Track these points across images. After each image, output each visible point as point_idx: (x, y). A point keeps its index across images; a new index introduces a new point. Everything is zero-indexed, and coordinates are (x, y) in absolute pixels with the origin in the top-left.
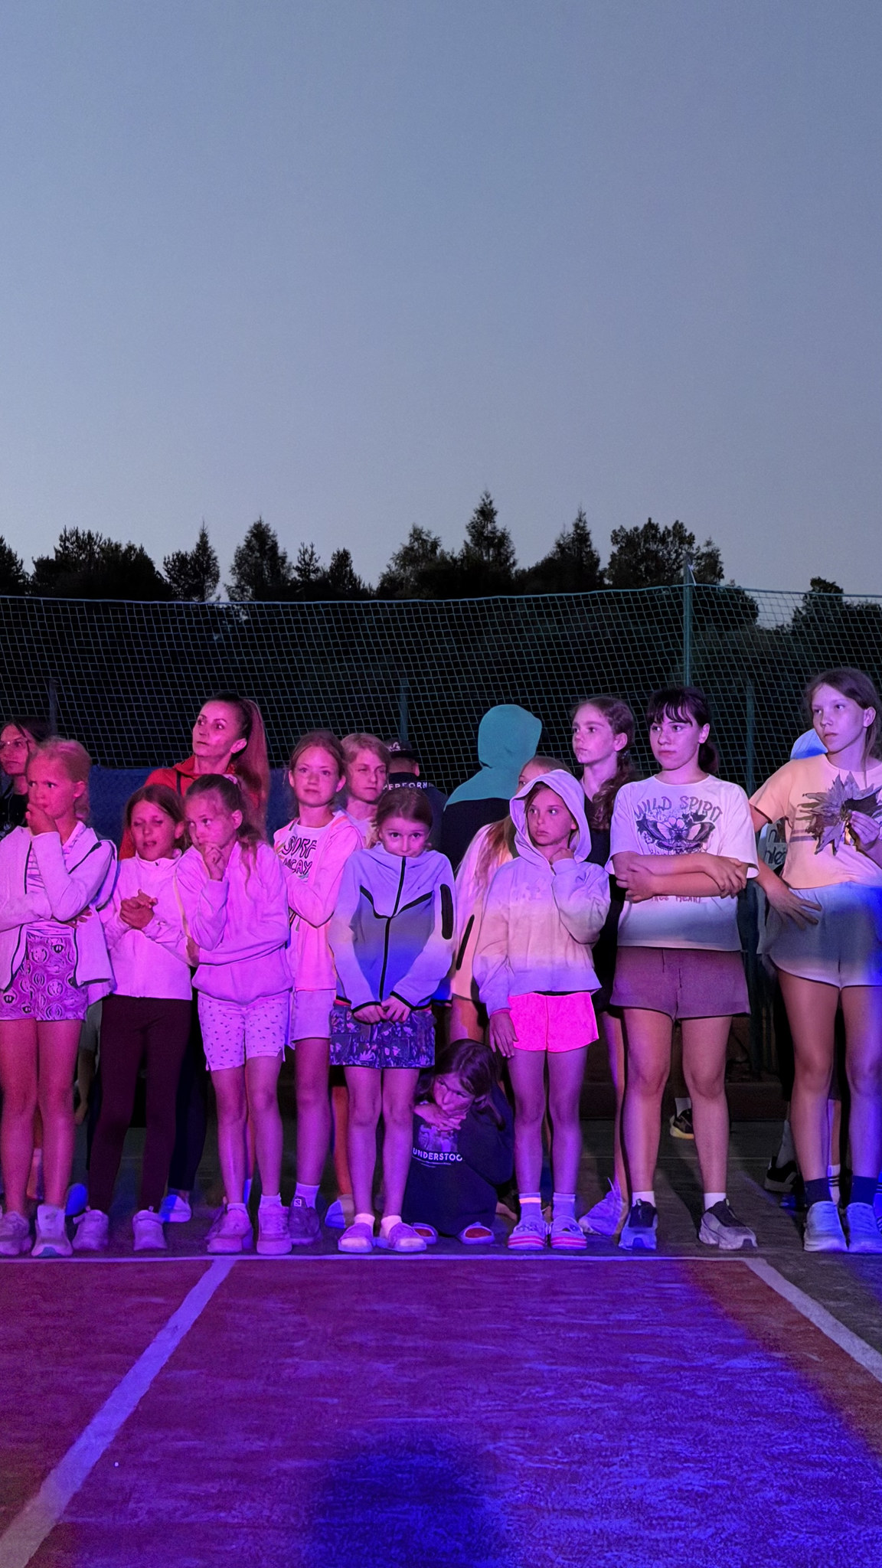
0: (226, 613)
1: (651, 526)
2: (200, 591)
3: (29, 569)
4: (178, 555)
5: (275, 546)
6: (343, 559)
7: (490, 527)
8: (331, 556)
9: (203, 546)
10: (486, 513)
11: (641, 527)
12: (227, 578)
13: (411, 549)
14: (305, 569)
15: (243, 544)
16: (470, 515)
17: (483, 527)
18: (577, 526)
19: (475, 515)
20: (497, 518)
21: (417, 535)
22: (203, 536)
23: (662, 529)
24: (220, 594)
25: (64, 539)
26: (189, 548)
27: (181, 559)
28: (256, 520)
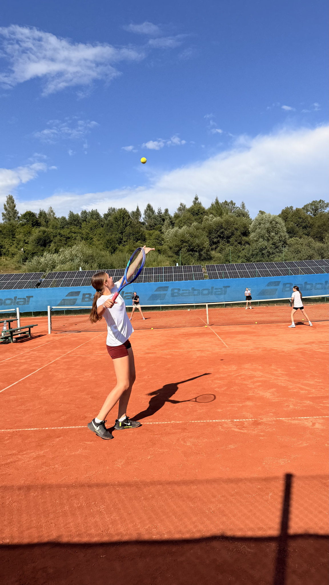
0: (143, 224)
1: (226, 202)
2: (137, 218)
3: (103, 216)
4: (132, 212)
5: (152, 208)
6: (167, 211)
7: (197, 201)
8: (164, 210)
9: (138, 209)
10: (196, 199)
11: (224, 202)
12: (143, 216)
13: (180, 207)
14: (159, 213)
15: (146, 209)
16: (193, 199)
17: (196, 202)
18: (216, 200)
19: (194, 199)
20: (198, 199)
21: (181, 204)
22: (138, 207)
23: (228, 202)
24: (142, 220)
25: (109, 210)
26: (135, 210)
27: (133, 212)
28: (148, 203)
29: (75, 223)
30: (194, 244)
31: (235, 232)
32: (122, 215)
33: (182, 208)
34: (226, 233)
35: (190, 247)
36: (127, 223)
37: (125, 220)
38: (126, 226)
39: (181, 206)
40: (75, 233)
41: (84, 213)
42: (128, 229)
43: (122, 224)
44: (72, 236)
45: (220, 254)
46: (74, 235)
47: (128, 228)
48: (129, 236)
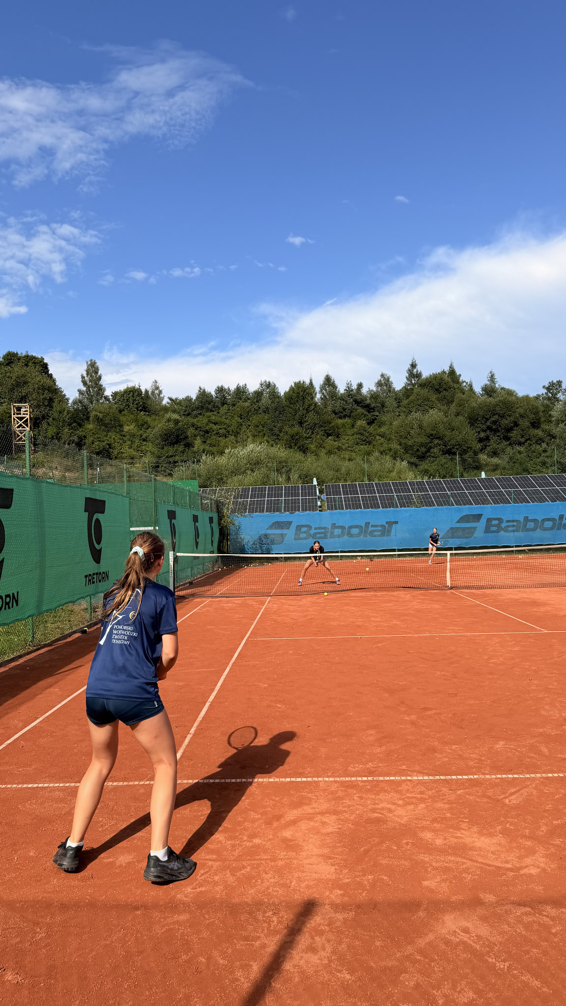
29: (210, 407)
30: (453, 442)
31: (520, 422)
32: (301, 394)
33: (385, 383)
34: (505, 422)
35: (446, 446)
36: (309, 405)
37: (307, 401)
38: (308, 411)
39: (382, 379)
40: (215, 424)
41: (220, 390)
42: (311, 418)
43: (301, 409)
44: (211, 429)
45: (498, 459)
46: (215, 427)
47: (311, 414)
48: (313, 428)
